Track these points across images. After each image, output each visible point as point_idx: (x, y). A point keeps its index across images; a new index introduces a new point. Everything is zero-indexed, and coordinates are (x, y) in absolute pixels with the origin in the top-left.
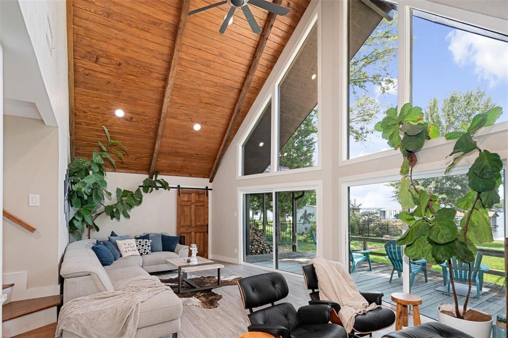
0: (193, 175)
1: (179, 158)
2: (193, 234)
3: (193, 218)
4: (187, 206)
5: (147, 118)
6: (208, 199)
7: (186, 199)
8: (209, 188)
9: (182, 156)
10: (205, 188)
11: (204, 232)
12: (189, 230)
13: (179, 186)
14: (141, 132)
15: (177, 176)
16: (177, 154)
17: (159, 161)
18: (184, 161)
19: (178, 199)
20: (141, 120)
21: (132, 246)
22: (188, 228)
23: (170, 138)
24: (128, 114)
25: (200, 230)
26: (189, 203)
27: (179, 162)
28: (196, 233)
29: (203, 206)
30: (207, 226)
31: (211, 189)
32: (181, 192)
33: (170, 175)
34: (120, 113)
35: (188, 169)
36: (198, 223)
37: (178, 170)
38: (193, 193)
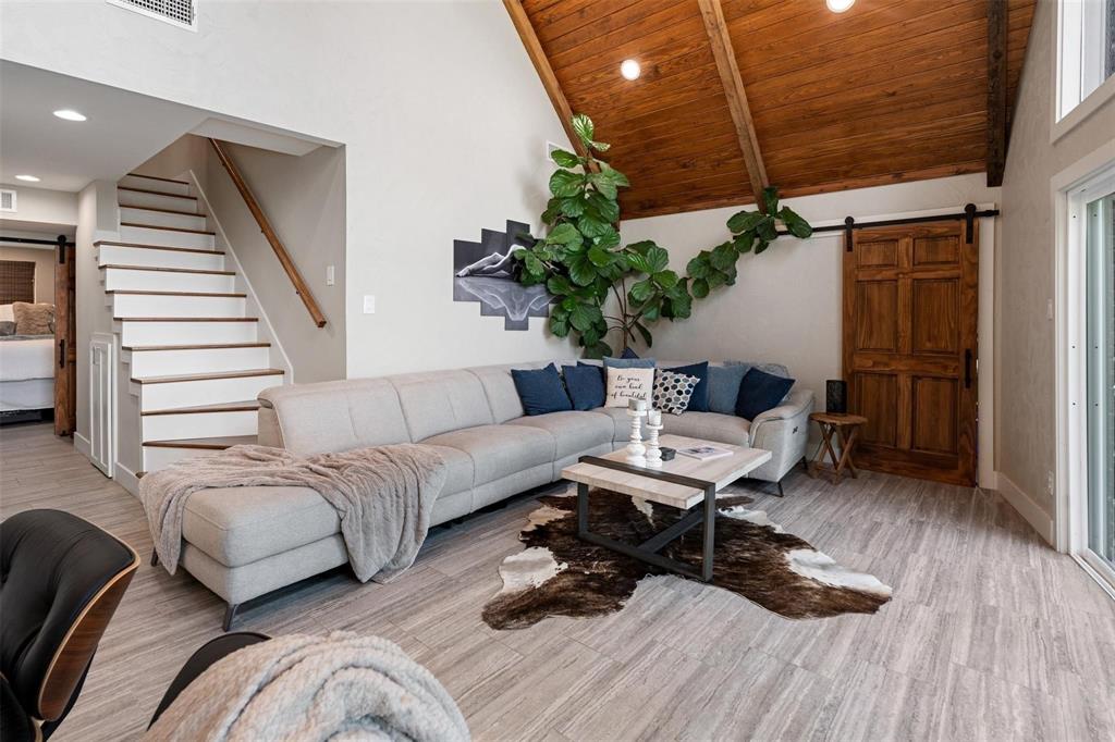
0: (906, 176)
1: (827, 131)
2: (904, 382)
3: (905, 325)
4: (879, 282)
5: (685, 50)
6: (976, 252)
7: (875, 259)
8: (981, 207)
9: (834, 121)
10: (961, 210)
11: (954, 380)
12: (887, 365)
13: (849, 220)
14: (692, 93)
15: (846, 188)
16: (816, 119)
17: (772, 158)
18: (853, 131)
19: (846, 263)
20: (678, 63)
21: (636, 384)
22: (885, 359)
23: (770, 76)
24: (647, 63)
25: (936, 371)
26: (889, 274)
27: (834, 142)
28: (915, 379)
29: (949, 279)
30: (971, 355)
31: (989, 214)
32: (855, 239)
33: (822, 191)
34: (631, 70)
35: (878, 156)
36: (929, 345)
37: (845, 168)
38: (906, 236)
